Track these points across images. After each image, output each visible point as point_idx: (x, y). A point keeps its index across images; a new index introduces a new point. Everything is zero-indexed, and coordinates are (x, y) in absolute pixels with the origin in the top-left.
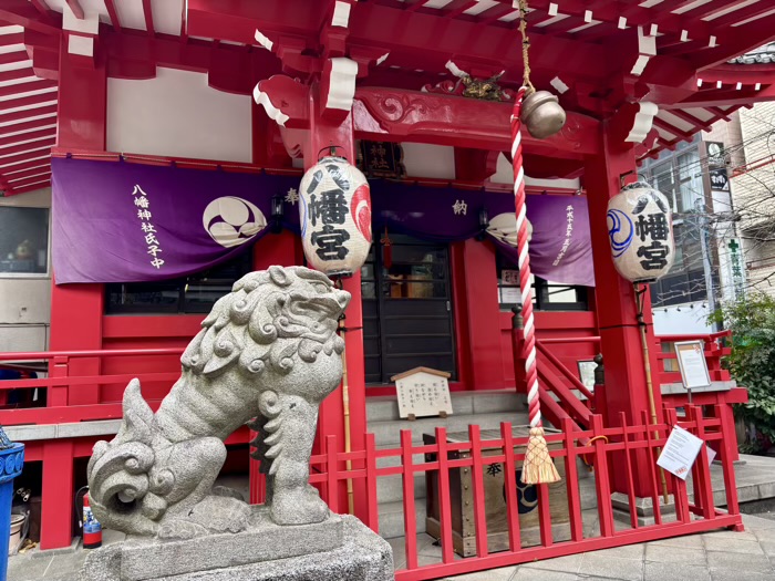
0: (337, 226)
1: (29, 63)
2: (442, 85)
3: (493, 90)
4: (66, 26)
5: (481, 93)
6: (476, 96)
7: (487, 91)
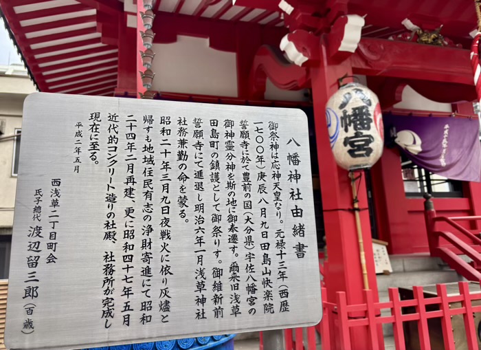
0: (365, 132)
1: (98, 35)
2: (403, 36)
3: (437, 38)
4: (126, 9)
5: (430, 40)
6: (426, 42)
7: (434, 39)
